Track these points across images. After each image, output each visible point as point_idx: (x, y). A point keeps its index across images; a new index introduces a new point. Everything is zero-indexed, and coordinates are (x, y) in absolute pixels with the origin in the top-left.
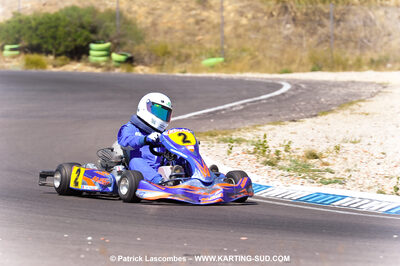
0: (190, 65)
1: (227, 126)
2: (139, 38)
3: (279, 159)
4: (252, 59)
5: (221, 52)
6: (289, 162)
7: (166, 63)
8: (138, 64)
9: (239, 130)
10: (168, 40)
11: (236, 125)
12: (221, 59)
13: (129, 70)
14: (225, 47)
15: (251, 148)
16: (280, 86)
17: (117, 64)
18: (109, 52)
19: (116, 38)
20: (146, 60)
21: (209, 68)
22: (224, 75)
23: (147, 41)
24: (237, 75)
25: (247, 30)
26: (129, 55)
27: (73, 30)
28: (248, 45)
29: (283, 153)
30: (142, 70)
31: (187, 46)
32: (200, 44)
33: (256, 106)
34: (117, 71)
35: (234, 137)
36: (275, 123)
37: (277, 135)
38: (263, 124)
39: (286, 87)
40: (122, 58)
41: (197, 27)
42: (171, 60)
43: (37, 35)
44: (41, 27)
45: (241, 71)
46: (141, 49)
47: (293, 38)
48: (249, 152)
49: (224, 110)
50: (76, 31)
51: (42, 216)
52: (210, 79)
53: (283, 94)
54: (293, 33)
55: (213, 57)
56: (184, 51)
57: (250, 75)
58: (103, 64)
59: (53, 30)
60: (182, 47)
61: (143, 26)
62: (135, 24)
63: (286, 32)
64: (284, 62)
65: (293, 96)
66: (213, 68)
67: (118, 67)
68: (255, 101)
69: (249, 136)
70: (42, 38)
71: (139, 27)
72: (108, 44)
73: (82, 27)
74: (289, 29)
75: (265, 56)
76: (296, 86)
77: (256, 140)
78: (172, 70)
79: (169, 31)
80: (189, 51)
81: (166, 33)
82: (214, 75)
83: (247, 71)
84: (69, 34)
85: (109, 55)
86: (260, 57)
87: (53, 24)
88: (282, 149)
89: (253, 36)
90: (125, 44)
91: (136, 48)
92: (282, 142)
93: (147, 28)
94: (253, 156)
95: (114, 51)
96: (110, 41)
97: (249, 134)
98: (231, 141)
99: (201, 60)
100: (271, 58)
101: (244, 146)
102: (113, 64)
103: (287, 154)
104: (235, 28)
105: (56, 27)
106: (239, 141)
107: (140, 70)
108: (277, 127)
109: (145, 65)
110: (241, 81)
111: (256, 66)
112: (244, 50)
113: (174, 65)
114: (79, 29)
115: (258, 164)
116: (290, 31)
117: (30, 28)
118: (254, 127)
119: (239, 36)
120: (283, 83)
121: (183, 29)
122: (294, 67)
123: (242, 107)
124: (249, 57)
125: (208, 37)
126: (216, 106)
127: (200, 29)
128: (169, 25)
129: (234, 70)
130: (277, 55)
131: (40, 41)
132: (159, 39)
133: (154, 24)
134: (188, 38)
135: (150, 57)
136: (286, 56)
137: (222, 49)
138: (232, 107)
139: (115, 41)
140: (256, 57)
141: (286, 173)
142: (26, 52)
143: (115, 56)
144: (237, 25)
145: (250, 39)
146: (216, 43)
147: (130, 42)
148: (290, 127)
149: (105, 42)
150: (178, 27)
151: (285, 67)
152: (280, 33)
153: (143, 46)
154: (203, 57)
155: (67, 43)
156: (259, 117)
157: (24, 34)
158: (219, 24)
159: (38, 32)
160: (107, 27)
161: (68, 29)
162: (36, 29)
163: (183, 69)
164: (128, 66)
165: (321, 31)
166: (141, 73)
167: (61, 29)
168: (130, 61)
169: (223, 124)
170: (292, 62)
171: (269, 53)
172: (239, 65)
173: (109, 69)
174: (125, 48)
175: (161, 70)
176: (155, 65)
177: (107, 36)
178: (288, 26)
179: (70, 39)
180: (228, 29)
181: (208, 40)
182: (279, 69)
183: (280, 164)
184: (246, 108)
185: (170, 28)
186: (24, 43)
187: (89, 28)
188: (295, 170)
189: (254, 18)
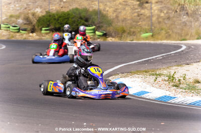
0: (135, 37)
1: (154, 67)
2: (110, 23)
3: (180, 83)
4: (167, 33)
5: (151, 30)
6: (185, 85)
7: (123, 36)
8: (109, 37)
9: (160, 69)
10: (124, 25)
11: (159, 67)
12: (151, 34)
13: (104, 40)
14: (153, 28)
15: (167, 78)
16: (181, 47)
17: (99, 37)
18: (94, 31)
19: (98, 24)
20: (113, 34)
21: (144, 38)
22: (152, 42)
23: (113, 25)
24: (159, 42)
25: (164, 19)
26: (105, 32)
27: (76, 20)
28: (164, 26)
29: (182, 81)
30: (111, 40)
31: (134, 27)
32: (141, 26)
33: (169, 57)
34: (99, 40)
35: (157, 73)
36: (178, 66)
37: (179, 71)
38: (172, 66)
39: (184, 47)
40: (101, 34)
41: (138, 18)
42: (125, 34)
43: (58, 23)
44: (60, 19)
45: (161, 40)
46: (111, 29)
47: (187, 23)
48: (165, 80)
49: (152, 59)
50: (78, 20)
51: (61, 113)
52: (145, 44)
53: (182, 51)
54: (187, 20)
55: (147, 33)
56: (132, 30)
57: (165, 42)
58: (91, 37)
59: (66, 20)
60: (131, 28)
61: (112, 18)
62: (107, 17)
63: (183, 20)
64: (183, 35)
65: (187, 52)
66: (147, 38)
67: (99, 38)
68: (168, 55)
69: (165, 72)
70: (61, 24)
71: (109, 18)
72: (94, 27)
73: (81, 18)
74: (185, 18)
75: (173, 32)
76: (189, 47)
77: (169, 74)
78: (126, 39)
79: (124, 20)
80: (135, 30)
81: (123, 21)
82: (147, 41)
83: (164, 40)
84: (74, 22)
85: (94, 32)
86: (170, 33)
87: (66, 17)
88: (182, 79)
89: (166, 22)
90: (102, 26)
91: (108, 28)
92: (182, 75)
93: (114, 19)
94: (167, 82)
95: (97, 30)
96: (95, 25)
97: (165, 71)
98: (156, 75)
99: (141, 34)
100: (176, 33)
101: (163, 77)
102: (97, 36)
103: (184, 81)
104: (158, 18)
105: (68, 18)
106: (160, 75)
107: (110, 40)
108: (180, 68)
109: (113, 37)
110: (161, 45)
111: (168, 37)
112: (162, 29)
113: (127, 37)
114: (80, 20)
115: (170, 86)
116: (186, 20)
117: (55, 19)
118: (168, 67)
119: (159, 22)
120: (182, 46)
121: (132, 19)
122: (188, 37)
123: (161, 58)
124: (165, 32)
125: (144, 23)
126: (148, 57)
127: (140, 19)
128: (124, 17)
129: (158, 39)
130: (179, 31)
131: (60, 26)
132: (120, 24)
133: (117, 17)
134: (134, 23)
135: (115, 34)
136: (184, 32)
137: (152, 29)
138: (156, 58)
139: (98, 25)
140: (169, 32)
141: (184, 91)
142: (53, 31)
143: (97, 33)
144: (159, 17)
145: (166, 23)
146: (148, 26)
147: (105, 25)
148: (186, 67)
149: (92, 26)
150: (129, 18)
151: (183, 38)
152: (181, 20)
153: (111, 27)
154: (142, 33)
155: (73, 27)
156: (170, 63)
157: (52, 22)
158: (149, 16)
159: (59, 21)
160: (93, 18)
161: (73, 19)
162: (58, 20)
163: (132, 39)
164: (104, 37)
166: (110, 41)
167: (70, 19)
168: (105, 35)
169: (152, 66)
170: (187, 35)
171: (175, 30)
172: (160, 37)
173: (94, 39)
174: (103, 29)
175: (121, 40)
176: (118, 37)
177: (94, 23)
178: (185, 17)
179: (75, 24)
180: (154, 19)
181: (144, 24)
182: (180, 38)
183: (181, 86)
184: (164, 58)
185: (125, 19)
186: (52, 27)
187: (84, 19)
188: (189, 89)
189: (167, 13)
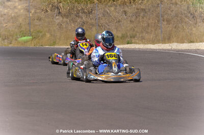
12: (30, 38)
47: (63, 24)
99: (18, 38)
137: (30, 31)
165: (79, 20)
189: (35, 13)
